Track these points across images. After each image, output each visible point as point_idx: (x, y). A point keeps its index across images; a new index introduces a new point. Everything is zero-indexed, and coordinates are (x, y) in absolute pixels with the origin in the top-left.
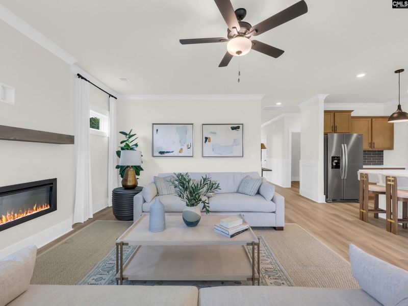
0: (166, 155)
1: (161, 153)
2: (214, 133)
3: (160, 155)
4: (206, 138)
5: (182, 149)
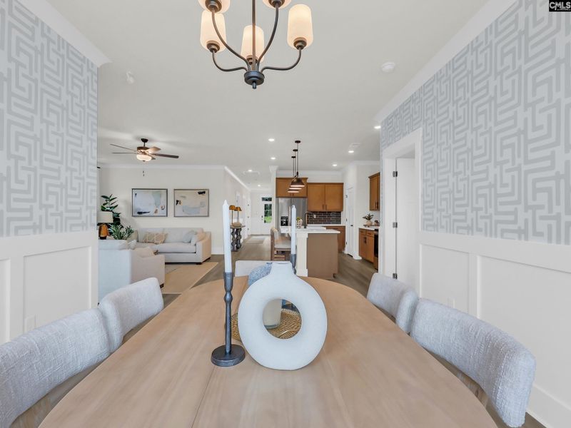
2: (184, 197)
3: (138, 215)
4: (177, 201)
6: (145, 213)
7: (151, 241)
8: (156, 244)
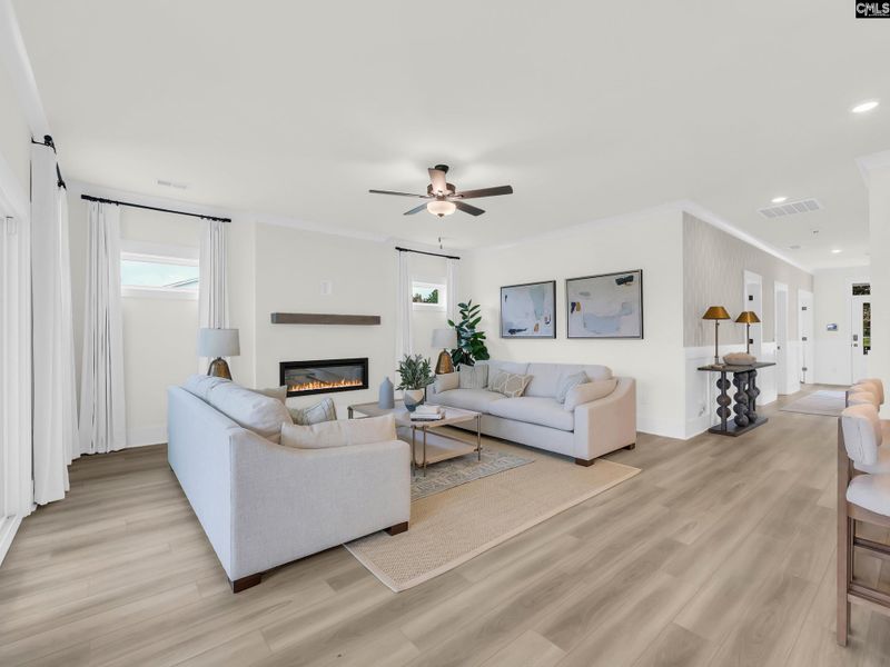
0: (517, 334)
1: (512, 331)
2: (587, 294)
4: (574, 304)
5: (537, 325)
6: (519, 331)
7: (499, 389)
8: (508, 396)
